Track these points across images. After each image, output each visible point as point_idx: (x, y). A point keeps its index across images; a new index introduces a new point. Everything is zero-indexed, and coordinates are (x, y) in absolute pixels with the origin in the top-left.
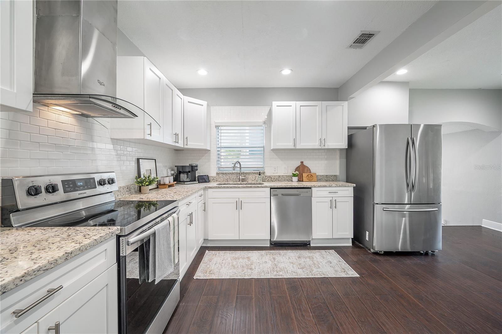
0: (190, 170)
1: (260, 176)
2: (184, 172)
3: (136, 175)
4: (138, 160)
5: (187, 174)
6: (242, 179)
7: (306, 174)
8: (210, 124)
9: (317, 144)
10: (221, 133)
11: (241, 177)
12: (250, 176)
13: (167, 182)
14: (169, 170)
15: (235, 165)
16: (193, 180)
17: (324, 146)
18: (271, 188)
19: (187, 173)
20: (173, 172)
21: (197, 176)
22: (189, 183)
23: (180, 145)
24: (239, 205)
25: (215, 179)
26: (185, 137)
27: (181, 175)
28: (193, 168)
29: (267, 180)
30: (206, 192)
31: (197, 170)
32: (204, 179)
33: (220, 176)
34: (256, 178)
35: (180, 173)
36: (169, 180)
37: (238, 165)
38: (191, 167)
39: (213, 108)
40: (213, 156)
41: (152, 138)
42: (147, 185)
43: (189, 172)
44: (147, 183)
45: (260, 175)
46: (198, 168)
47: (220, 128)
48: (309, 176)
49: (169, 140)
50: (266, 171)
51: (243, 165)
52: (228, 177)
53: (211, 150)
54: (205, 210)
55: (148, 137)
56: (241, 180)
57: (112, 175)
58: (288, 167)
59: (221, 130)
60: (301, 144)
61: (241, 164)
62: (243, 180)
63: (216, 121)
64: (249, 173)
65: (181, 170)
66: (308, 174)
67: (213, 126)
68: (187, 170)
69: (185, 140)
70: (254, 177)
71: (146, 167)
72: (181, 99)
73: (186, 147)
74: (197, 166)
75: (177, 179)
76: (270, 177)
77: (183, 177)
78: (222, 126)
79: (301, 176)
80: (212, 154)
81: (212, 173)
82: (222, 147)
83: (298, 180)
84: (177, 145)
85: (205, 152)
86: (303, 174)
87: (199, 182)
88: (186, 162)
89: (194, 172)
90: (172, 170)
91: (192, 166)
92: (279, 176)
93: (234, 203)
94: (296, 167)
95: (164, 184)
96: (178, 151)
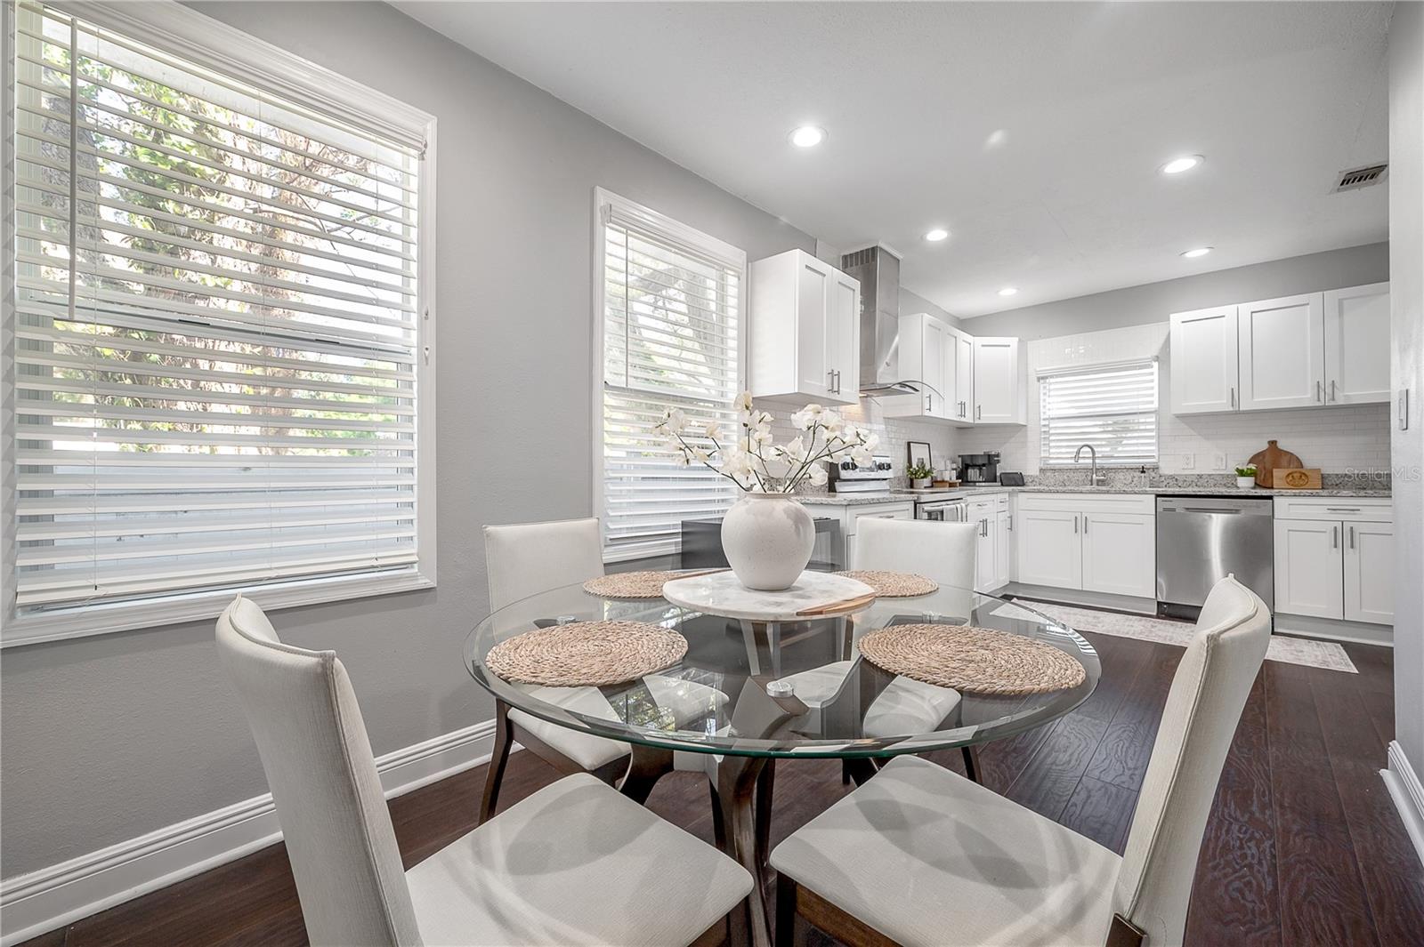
0: (986, 462)
1: (1143, 475)
2: (974, 466)
3: (906, 464)
4: (909, 444)
5: (980, 469)
6: (1098, 481)
7: (1286, 470)
8: (1027, 375)
9: (1309, 396)
10: (1049, 390)
11: (1094, 476)
12: (1120, 476)
13: (947, 479)
14: (948, 462)
15: (1078, 452)
16: (992, 479)
17: (1333, 399)
18: (1158, 496)
19: (980, 467)
20: (954, 466)
21: (998, 474)
22: (983, 484)
23: (968, 419)
24: (1081, 525)
25: (1036, 479)
26: (977, 405)
27: (969, 471)
28: (991, 460)
29: (1165, 483)
30: (1015, 499)
31: (998, 461)
32: (1015, 480)
33: (1048, 474)
34: (1135, 479)
35: (966, 467)
36: (950, 475)
37: (1086, 451)
38: (987, 457)
39: (1030, 345)
40: (1032, 436)
41: (932, 414)
42: (922, 478)
43: (984, 465)
44: (922, 475)
45: (1143, 472)
46: (1001, 458)
47: (1047, 381)
48: (1295, 475)
49: (951, 414)
50: (1161, 465)
51: (1099, 452)
52: (1066, 478)
53: (1029, 426)
54: (1011, 529)
55: (927, 413)
56: (1095, 482)
57: (887, 460)
58: (1226, 455)
59: (1050, 384)
60: (1255, 400)
61: (1095, 449)
62: (1100, 483)
63: (1038, 369)
64: (1116, 470)
65: (969, 462)
66: (1290, 470)
67: (1033, 378)
68: (980, 462)
69: (977, 410)
70: (1129, 477)
71: (919, 453)
72: (970, 344)
73: (977, 422)
74: (998, 456)
75: (963, 478)
76: (1172, 477)
77: (973, 474)
78: (1052, 377)
79: (1268, 475)
80: (1029, 434)
81: (1031, 469)
82: (1052, 419)
83: (1256, 483)
84: (963, 419)
85: (1015, 429)
86: (1274, 470)
87: (1002, 485)
88: (979, 449)
89: (992, 466)
90: (953, 462)
91: (989, 455)
92: (1200, 476)
93: (1070, 521)
94: (1251, 456)
95: (943, 481)
96: (962, 429)
